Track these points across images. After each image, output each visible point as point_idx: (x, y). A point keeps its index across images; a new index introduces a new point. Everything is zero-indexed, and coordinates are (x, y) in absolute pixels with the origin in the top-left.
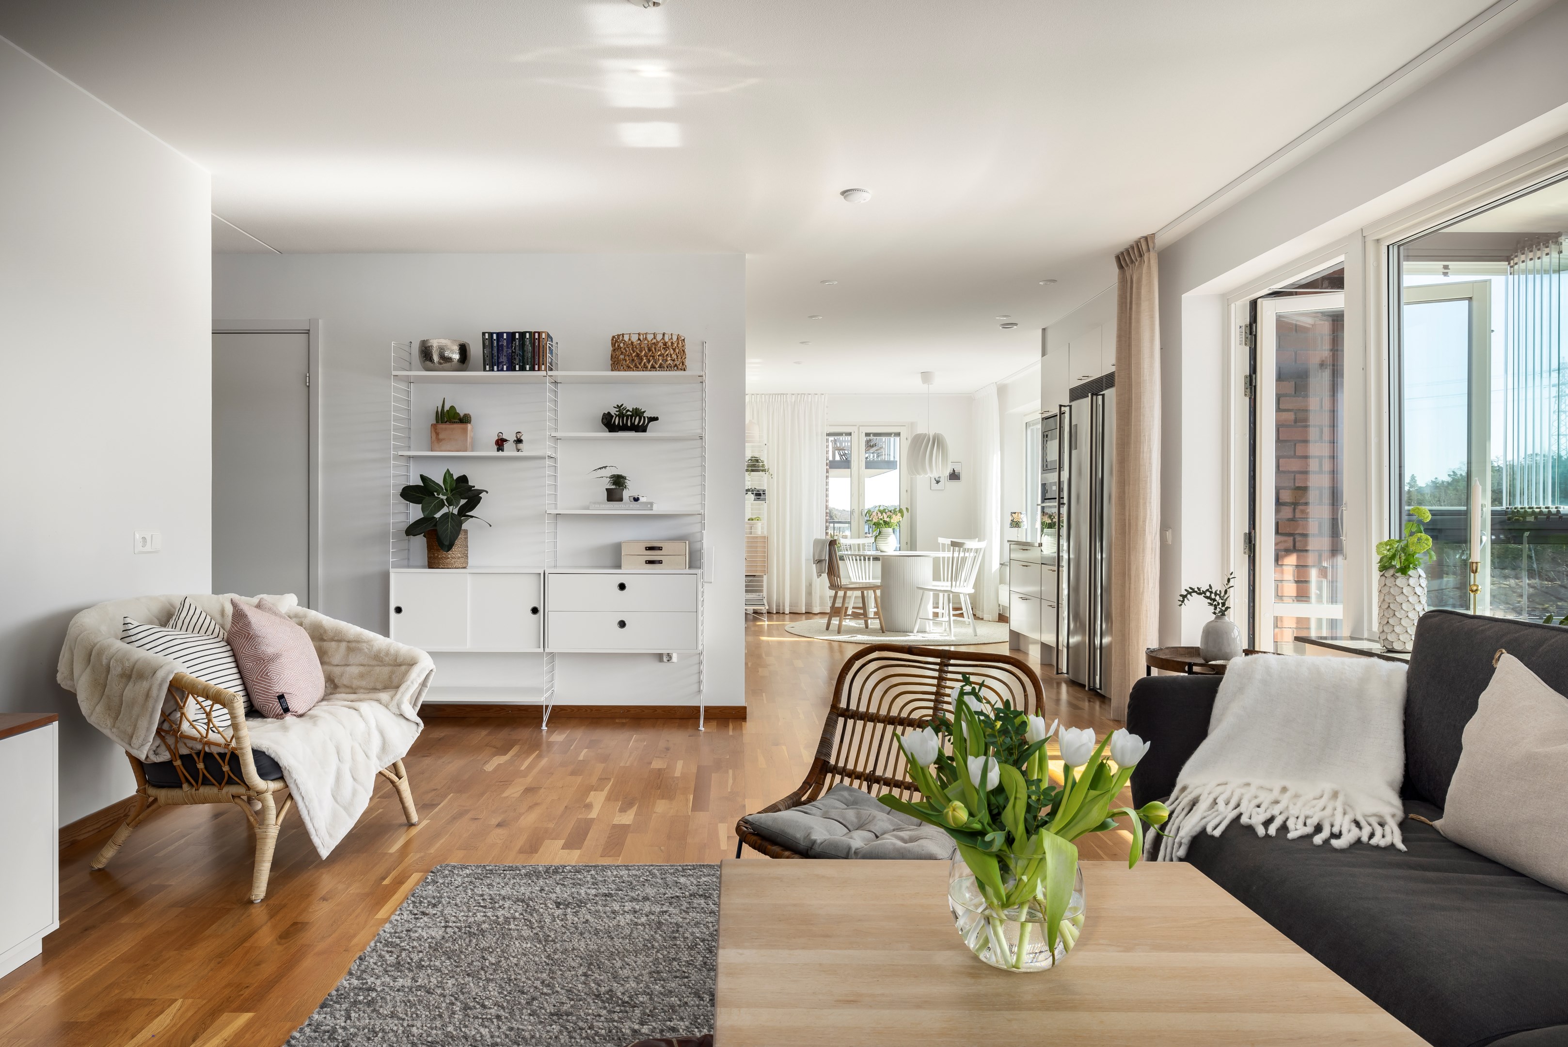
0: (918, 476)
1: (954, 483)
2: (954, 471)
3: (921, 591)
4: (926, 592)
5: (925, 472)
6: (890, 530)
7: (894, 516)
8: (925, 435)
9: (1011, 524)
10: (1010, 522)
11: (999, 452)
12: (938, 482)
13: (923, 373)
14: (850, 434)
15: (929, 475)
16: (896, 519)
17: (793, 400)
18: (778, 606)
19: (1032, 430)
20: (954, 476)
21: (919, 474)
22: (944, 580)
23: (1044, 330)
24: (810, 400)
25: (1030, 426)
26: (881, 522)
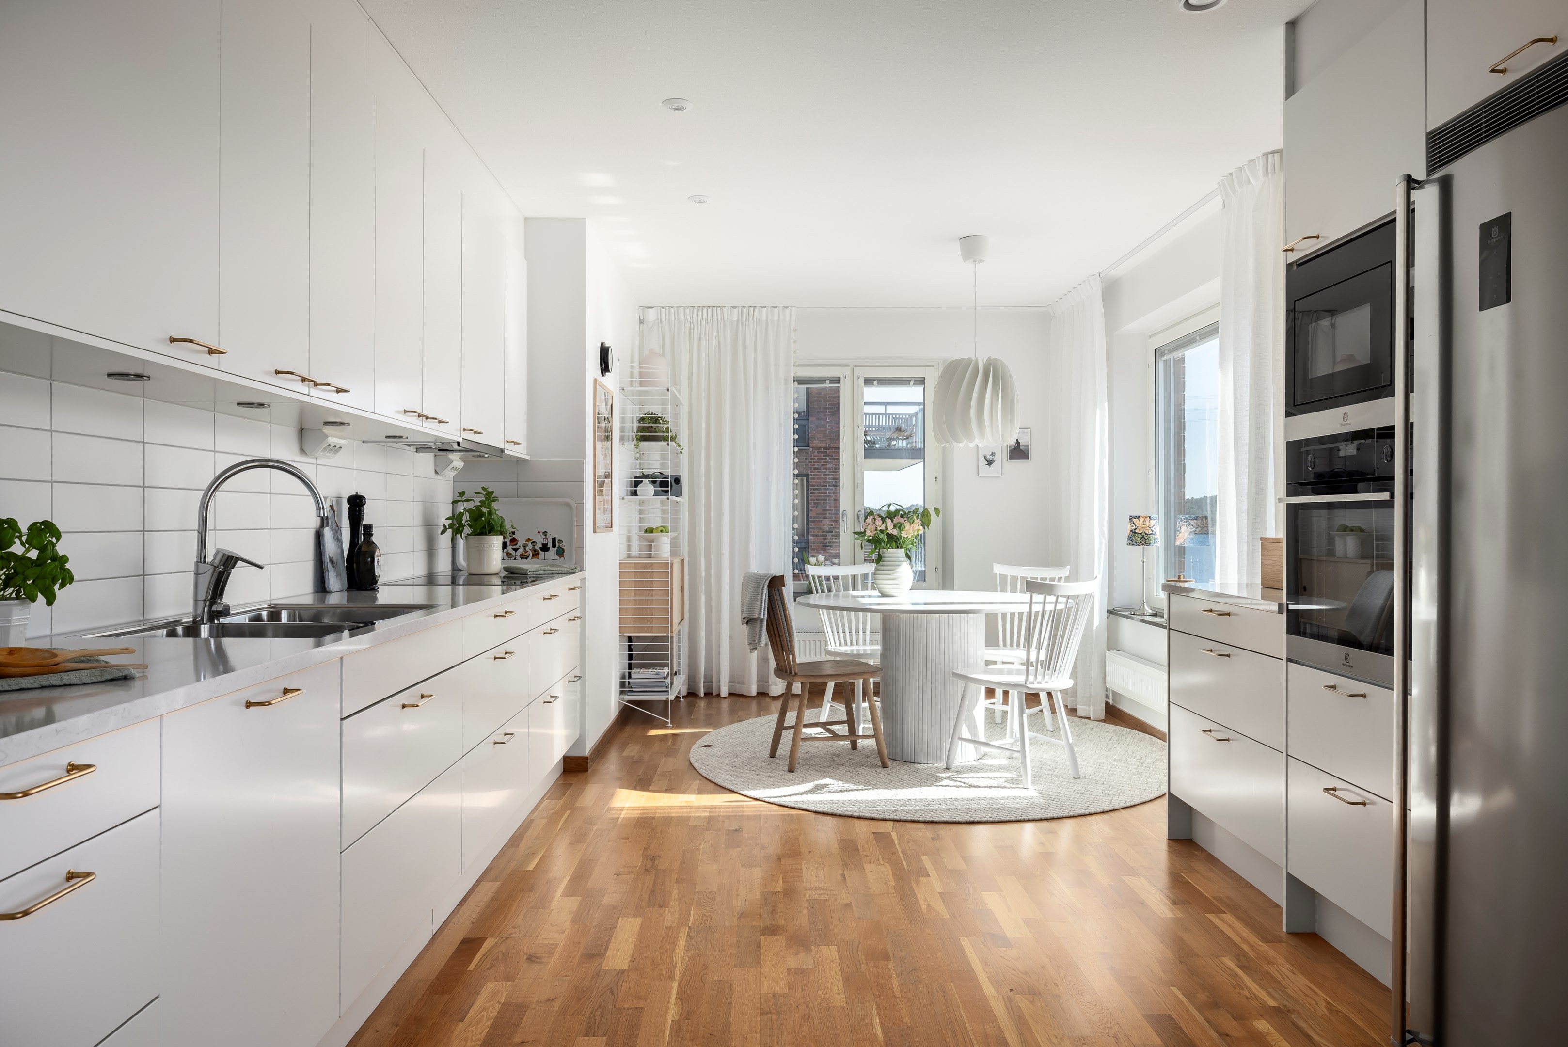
0: (955, 444)
1: (1019, 465)
2: (1018, 443)
3: (961, 683)
4: (972, 686)
5: (969, 435)
6: (901, 552)
7: (907, 525)
8: (969, 361)
9: (1130, 538)
10: (1127, 533)
11: (1106, 405)
12: (990, 463)
13: (965, 239)
14: (838, 380)
15: (977, 441)
16: (911, 530)
17: (735, 319)
18: (708, 681)
19: (1167, 363)
20: (1018, 452)
21: (957, 440)
22: (1005, 645)
23: (1292, 26)
24: (764, 318)
25: (1163, 354)
26: (881, 536)
